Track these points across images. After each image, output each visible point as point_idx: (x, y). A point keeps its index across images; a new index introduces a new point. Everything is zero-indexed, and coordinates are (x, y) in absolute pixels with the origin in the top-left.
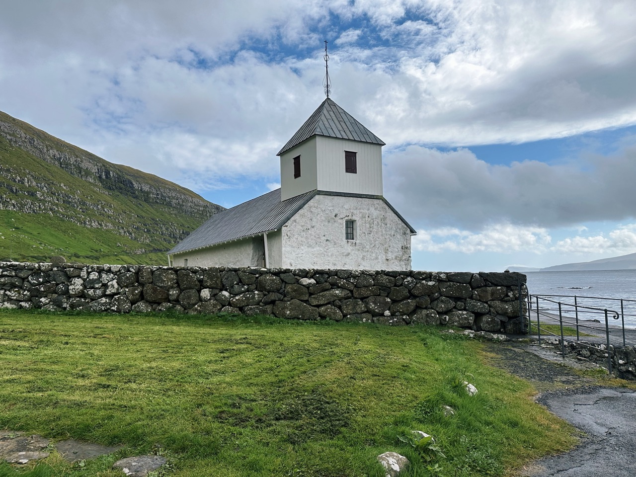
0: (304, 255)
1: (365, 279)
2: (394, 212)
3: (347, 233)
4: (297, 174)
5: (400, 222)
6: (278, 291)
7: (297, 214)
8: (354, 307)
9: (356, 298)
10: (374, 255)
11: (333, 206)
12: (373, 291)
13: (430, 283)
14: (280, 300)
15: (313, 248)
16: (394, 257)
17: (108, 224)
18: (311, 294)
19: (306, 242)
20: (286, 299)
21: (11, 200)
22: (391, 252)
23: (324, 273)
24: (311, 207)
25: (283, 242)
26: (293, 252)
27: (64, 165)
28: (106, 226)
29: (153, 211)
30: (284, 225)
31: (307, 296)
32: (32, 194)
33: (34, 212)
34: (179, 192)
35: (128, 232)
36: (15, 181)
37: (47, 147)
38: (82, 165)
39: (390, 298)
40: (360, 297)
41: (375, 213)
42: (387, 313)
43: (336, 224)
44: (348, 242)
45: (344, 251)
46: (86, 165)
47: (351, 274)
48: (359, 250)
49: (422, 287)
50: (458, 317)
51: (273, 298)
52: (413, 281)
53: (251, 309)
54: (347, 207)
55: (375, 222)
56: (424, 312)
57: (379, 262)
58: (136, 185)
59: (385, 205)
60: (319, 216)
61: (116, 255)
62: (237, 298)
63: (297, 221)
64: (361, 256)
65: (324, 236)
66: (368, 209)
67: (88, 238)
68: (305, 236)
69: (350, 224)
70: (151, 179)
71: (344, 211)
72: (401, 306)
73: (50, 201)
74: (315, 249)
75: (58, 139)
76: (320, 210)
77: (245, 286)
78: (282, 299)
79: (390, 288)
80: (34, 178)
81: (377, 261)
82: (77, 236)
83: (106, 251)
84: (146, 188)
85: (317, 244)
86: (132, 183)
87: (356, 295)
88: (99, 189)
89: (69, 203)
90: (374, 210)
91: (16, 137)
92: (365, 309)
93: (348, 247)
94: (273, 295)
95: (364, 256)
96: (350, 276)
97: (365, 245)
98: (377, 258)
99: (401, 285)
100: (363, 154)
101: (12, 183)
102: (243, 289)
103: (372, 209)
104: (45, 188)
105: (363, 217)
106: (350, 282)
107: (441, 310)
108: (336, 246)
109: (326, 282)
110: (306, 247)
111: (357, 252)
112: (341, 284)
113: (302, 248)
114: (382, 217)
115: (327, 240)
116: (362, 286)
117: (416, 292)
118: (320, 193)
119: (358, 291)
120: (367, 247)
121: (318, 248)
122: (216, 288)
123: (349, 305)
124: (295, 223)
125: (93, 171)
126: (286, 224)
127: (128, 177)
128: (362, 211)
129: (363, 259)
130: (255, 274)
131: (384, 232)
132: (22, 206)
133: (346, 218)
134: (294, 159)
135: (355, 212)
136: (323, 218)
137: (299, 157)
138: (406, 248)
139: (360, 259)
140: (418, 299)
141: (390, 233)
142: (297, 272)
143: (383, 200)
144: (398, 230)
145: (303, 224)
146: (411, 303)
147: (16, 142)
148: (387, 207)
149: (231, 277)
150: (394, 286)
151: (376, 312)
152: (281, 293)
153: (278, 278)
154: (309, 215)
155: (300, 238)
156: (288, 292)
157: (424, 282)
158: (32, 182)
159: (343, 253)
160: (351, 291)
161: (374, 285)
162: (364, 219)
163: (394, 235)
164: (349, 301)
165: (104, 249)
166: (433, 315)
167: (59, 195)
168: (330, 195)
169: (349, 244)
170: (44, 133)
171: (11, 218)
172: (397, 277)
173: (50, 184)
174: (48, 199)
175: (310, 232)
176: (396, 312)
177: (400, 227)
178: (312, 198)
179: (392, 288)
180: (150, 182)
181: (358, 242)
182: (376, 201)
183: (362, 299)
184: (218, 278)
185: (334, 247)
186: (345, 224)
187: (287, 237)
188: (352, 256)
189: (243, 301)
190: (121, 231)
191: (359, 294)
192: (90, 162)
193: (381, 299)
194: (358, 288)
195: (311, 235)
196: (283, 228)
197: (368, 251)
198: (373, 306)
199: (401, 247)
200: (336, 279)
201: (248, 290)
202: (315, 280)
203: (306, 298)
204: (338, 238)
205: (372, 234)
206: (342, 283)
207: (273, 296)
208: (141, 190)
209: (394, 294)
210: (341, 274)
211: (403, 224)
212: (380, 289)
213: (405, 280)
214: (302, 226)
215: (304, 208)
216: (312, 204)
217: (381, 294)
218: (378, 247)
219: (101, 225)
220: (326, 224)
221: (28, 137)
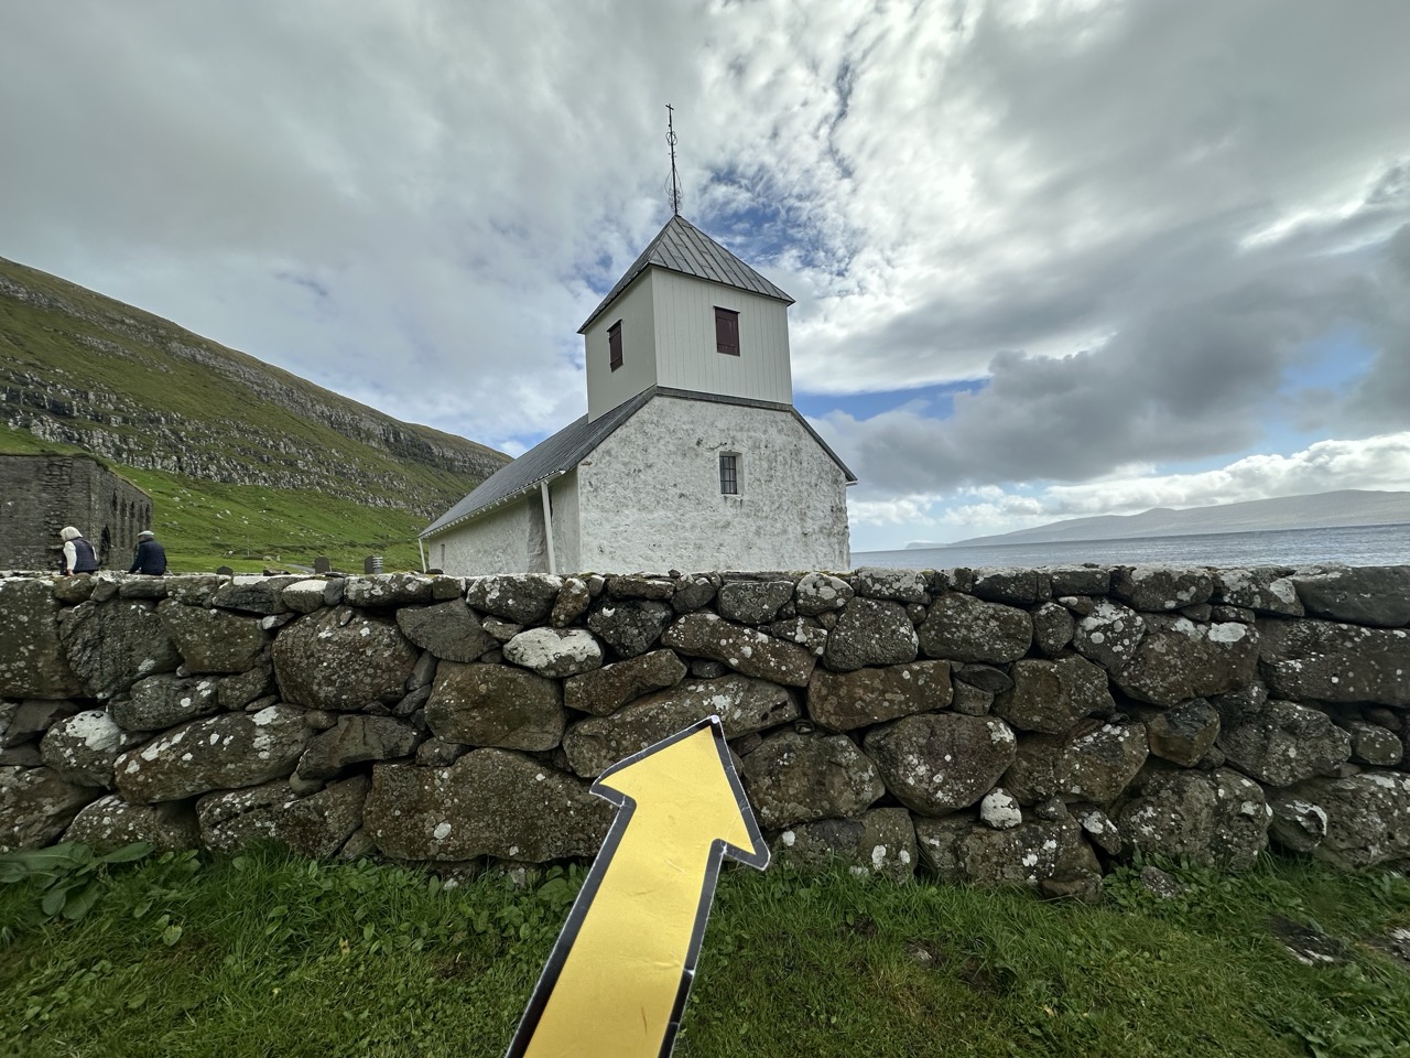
0: (631, 527)
1: (876, 624)
2: (814, 438)
3: (723, 481)
4: (616, 362)
5: (827, 458)
6: (389, 705)
7: (611, 438)
8: (819, 785)
9: (829, 731)
10: (779, 525)
11: (692, 422)
12: (921, 690)
13: (1226, 633)
14: (392, 757)
15: (651, 512)
16: (817, 529)
17: (398, 502)
18: (574, 717)
19: (635, 499)
20: (429, 750)
21: (260, 472)
22: (812, 518)
23: (643, 598)
24: (643, 423)
25: (582, 499)
26: (604, 522)
27: (337, 425)
28: (396, 504)
29: (458, 483)
30: (583, 462)
31: (555, 726)
32: (291, 464)
33: (294, 487)
34: (493, 458)
35: (427, 511)
36: (266, 446)
37: (312, 401)
38: (362, 425)
39: (1009, 724)
40: (851, 726)
41: (780, 441)
42: (1000, 807)
43: (699, 461)
44: (726, 498)
45: (719, 517)
46: (366, 425)
47: (795, 595)
48: (748, 516)
49: (1181, 655)
50: (1384, 813)
51: (354, 749)
52: (1129, 622)
53: (230, 815)
54: (719, 425)
55: (780, 458)
56: (1200, 791)
57: (789, 539)
58: (435, 450)
59: (798, 425)
60: (662, 442)
61: (409, 543)
62: (150, 754)
63: (613, 453)
64: (754, 528)
65: (675, 485)
66: (765, 432)
67: (372, 521)
68: (632, 485)
69: (729, 462)
70: (455, 442)
71: (717, 433)
72: (1075, 767)
73: (316, 473)
74: (655, 515)
75: (327, 391)
76: (663, 429)
77: (203, 685)
78: (405, 749)
79: (1009, 667)
80: (294, 442)
81: (786, 537)
82: (356, 518)
83: (396, 537)
84: (450, 454)
85: (658, 503)
86: (430, 448)
87: (824, 713)
88: (385, 456)
89: (344, 474)
90: (774, 432)
91: (266, 387)
92: (875, 789)
93: (727, 511)
94: (357, 732)
95: (759, 527)
96: (791, 609)
97: (762, 504)
98: (785, 532)
99: (1070, 648)
100: (751, 317)
101: (262, 449)
102: (186, 702)
103: (773, 431)
104: (309, 456)
105: (756, 447)
106: (791, 641)
107: (1283, 778)
108: (700, 507)
109: (657, 644)
110: (634, 510)
111: (744, 521)
112: (742, 657)
113: (627, 512)
114: (792, 447)
115: (682, 495)
116: (856, 663)
117: (1153, 686)
118: (662, 392)
119: (834, 688)
120: (765, 509)
121: (662, 513)
122: (40, 700)
123: (786, 770)
124: (608, 458)
125: (377, 432)
126: (588, 459)
127: (425, 440)
128: (753, 434)
129: (758, 533)
130: (261, 616)
131: (797, 479)
132: (277, 480)
133: (721, 449)
134: (610, 331)
135: (739, 435)
136: (671, 447)
137: (619, 323)
138: (839, 511)
139: (751, 535)
140: (1158, 723)
141: (808, 480)
142: (495, 595)
143: (793, 414)
144: (823, 475)
145: (627, 460)
146: (1126, 748)
147: (267, 394)
148: (801, 429)
149: (119, 633)
150: (1028, 656)
151: (937, 803)
152: (404, 719)
153: (386, 633)
154: (640, 440)
155: (620, 491)
156: (440, 714)
157: (1183, 625)
158: (290, 448)
159: (716, 522)
160: (799, 694)
161: (922, 656)
162: (757, 452)
163: (816, 485)
164: (789, 749)
165: (394, 535)
166: (1248, 808)
167: (329, 464)
168: (686, 398)
169: (729, 503)
170: (306, 382)
171: (261, 497)
172: (1039, 603)
173: (316, 450)
174: (314, 470)
175: (642, 477)
176: (1047, 799)
177: (827, 468)
178: (647, 402)
179: (1025, 667)
180: (454, 445)
181: (746, 498)
182: (780, 416)
183: (858, 735)
184: (41, 641)
185: (697, 510)
186: (718, 460)
187: (589, 488)
188: (734, 527)
189: (180, 771)
190: (417, 510)
191: (845, 709)
192: (372, 421)
193: (964, 729)
194: (835, 671)
195: (646, 483)
196: (581, 469)
197: (767, 517)
198: (922, 770)
199: (829, 509)
200: (714, 627)
201: (214, 706)
202: (596, 637)
203: (545, 743)
204: (706, 490)
205: (774, 482)
206: (748, 651)
207: (358, 739)
208: (443, 456)
209: (1031, 701)
210: (740, 601)
211: (833, 463)
212: (953, 676)
213: (1090, 622)
214: (625, 464)
215: (628, 424)
216: (646, 416)
217: (966, 705)
218: (786, 508)
219: (389, 503)
220: (679, 459)
221: (284, 387)
